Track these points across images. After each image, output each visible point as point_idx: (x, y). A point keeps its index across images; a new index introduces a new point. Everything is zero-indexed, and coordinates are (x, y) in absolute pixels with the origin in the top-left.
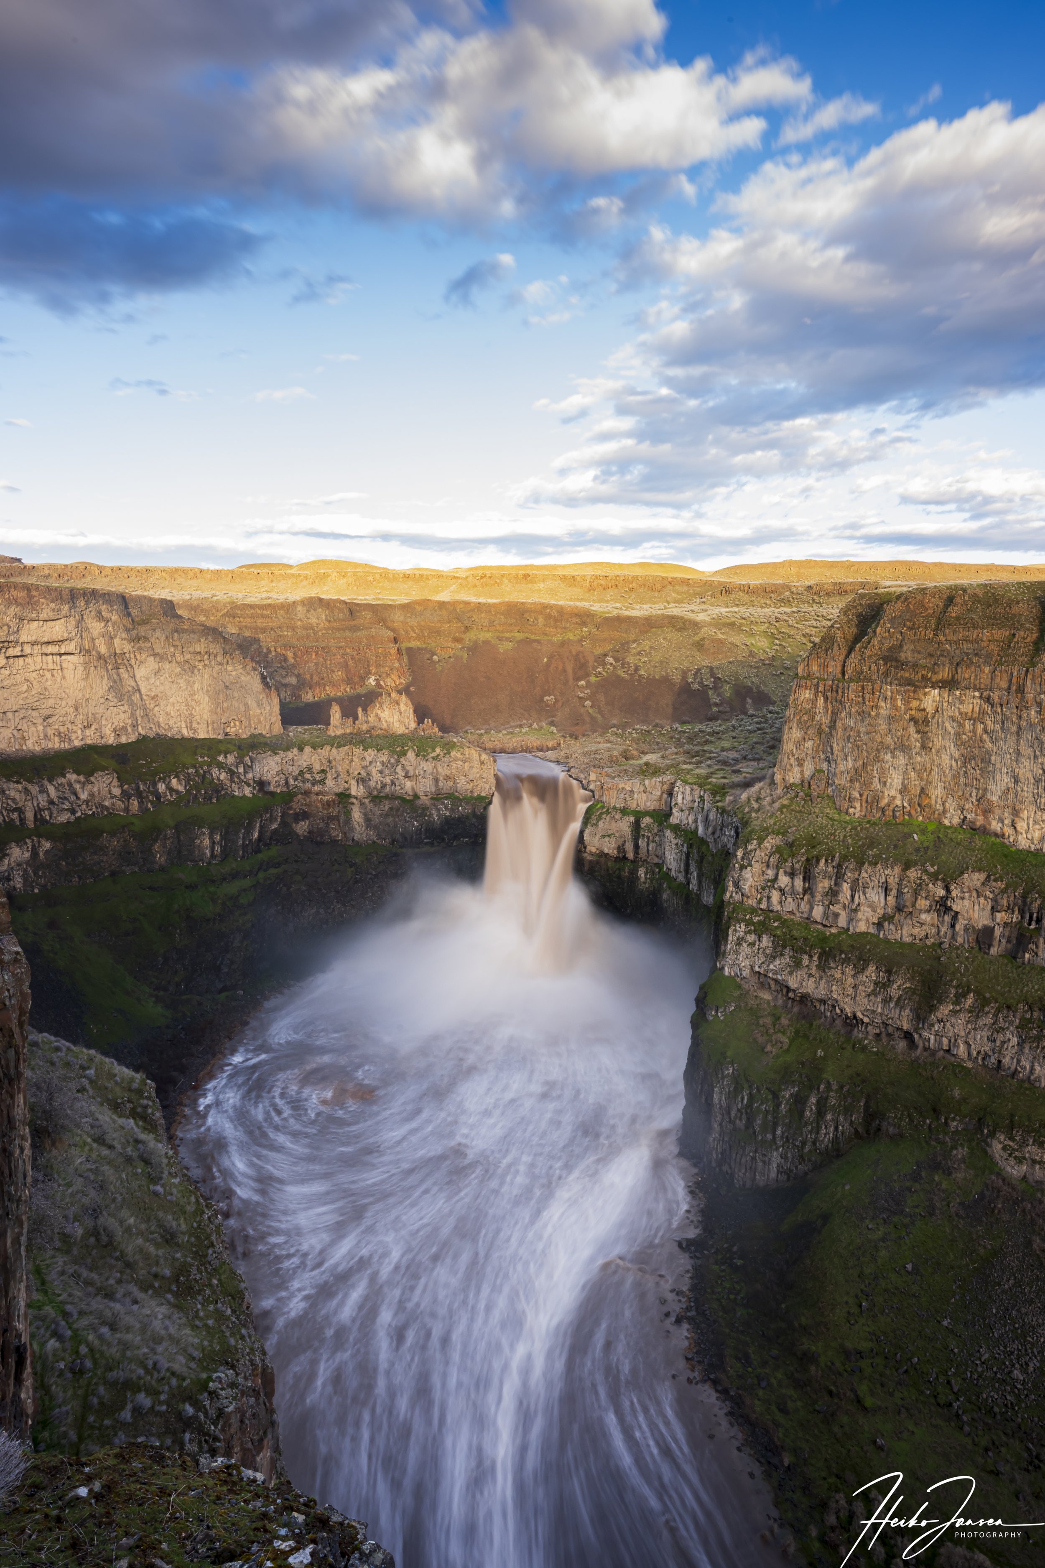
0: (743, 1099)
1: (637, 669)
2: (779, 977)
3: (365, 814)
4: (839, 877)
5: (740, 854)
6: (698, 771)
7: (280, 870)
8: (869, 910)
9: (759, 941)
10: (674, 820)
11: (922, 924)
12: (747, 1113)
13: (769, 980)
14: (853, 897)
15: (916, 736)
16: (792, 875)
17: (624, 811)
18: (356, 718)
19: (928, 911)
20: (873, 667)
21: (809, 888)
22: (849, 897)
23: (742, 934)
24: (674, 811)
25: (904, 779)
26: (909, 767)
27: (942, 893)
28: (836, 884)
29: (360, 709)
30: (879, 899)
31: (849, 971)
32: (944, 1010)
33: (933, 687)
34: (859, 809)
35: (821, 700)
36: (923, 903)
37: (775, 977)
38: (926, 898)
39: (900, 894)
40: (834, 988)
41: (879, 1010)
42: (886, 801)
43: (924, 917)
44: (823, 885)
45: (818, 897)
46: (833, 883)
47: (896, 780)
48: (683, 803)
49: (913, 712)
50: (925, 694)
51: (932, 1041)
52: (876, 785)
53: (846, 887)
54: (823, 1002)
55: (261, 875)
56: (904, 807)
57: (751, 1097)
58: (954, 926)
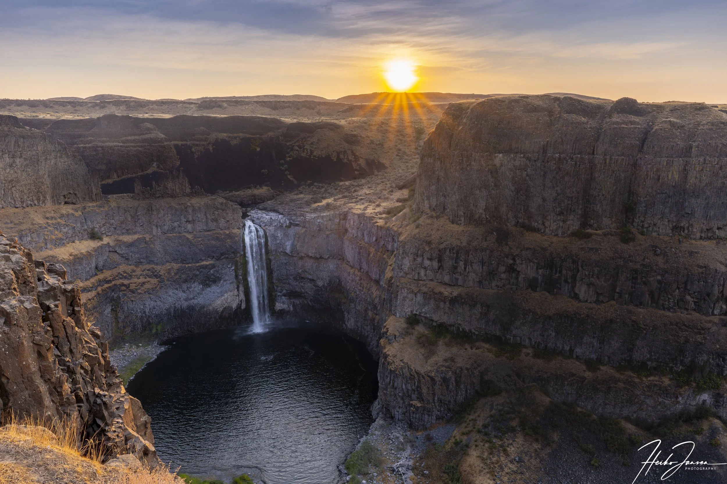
0: (415, 384)
1: (312, 152)
2: (428, 316)
4: (457, 258)
8: (474, 274)
9: (416, 297)
10: (349, 235)
11: (501, 279)
12: (417, 390)
13: (422, 317)
14: (465, 268)
15: (491, 180)
16: (431, 259)
17: (320, 232)
19: (504, 272)
20: (467, 144)
21: (441, 266)
22: (463, 269)
23: (406, 294)
24: (349, 229)
25: (486, 203)
26: (489, 197)
27: (511, 262)
28: (456, 263)
29: (154, 183)
30: (479, 268)
32: (518, 323)
33: (499, 153)
34: (463, 221)
36: (502, 269)
37: (425, 316)
38: (503, 265)
39: (489, 265)
40: (459, 318)
41: (484, 327)
42: (477, 216)
43: (502, 275)
44: (449, 263)
45: (446, 270)
46: (454, 262)
47: (482, 204)
48: (354, 225)
49: (490, 167)
50: (495, 157)
51: (512, 340)
52: (472, 207)
53: (461, 264)
54: (452, 325)
56: (487, 218)
57: (419, 381)
58: (517, 278)
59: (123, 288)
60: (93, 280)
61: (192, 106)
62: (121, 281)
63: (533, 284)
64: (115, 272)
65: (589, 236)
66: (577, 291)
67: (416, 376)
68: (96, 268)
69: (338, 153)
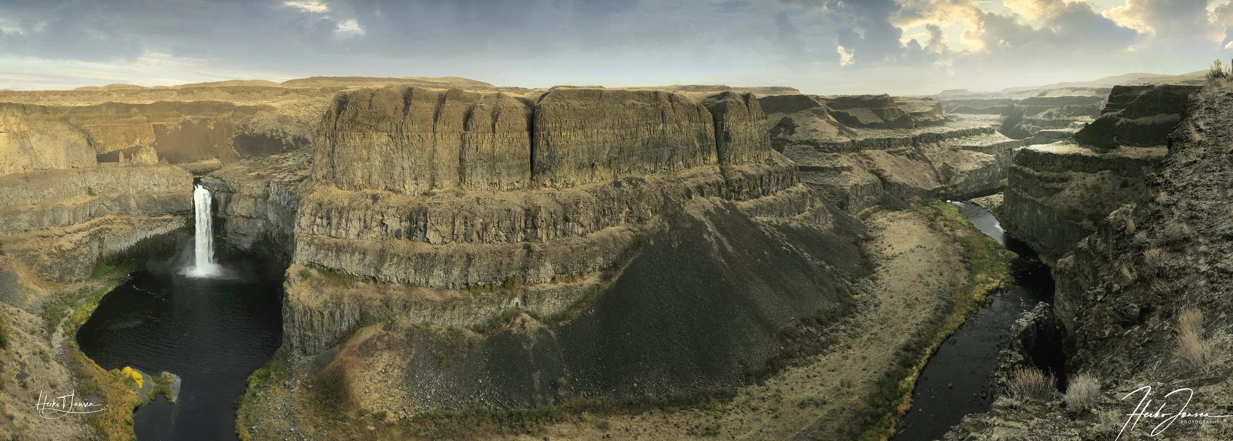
0: (308, 318)
1: (252, 130)
2: (320, 263)
3: (137, 202)
4: (341, 217)
5: (299, 211)
6: (280, 176)
7: (99, 228)
8: (354, 230)
9: (310, 248)
10: (270, 199)
11: (375, 232)
12: (310, 323)
13: (315, 264)
14: (347, 225)
15: (365, 154)
16: (322, 218)
17: (250, 196)
18: (131, 158)
19: (377, 227)
20: (347, 125)
21: (329, 223)
22: (345, 225)
24: (271, 194)
25: (362, 173)
26: (364, 167)
27: (381, 218)
28: (340, 220)
29: (133, 155)
30: (357, 224)
31: (348, 256)
32: (386, 265)
35: (328, 141)
36: (374, 224)
37: (318, 263)
38: (375, 221)
39: (365, 221)
40: (343, 264)
41: (362, 270)
42: (356, 183)
43: (376, 229)
44: (334, 221)
45: (333, 226)
46: (338, 220)
47: (359, 174)
48: (274, 191)
51: (383, 279)
52: (352, 176)
53: (344, 221)
54: (339, 270)
55: (92, 230)
56: (363, 184)
57: (311, 316)
58: (386, 231)
59: (108, 231)
60: (87, 223)
61: (174, 92)
62: (107, 226)
63: (398, 235)
64: (102, 218)
65: (434, 194)
66: (427, 236)
67: (309, 312)
68: (90, 215)
69: (272, 131)
